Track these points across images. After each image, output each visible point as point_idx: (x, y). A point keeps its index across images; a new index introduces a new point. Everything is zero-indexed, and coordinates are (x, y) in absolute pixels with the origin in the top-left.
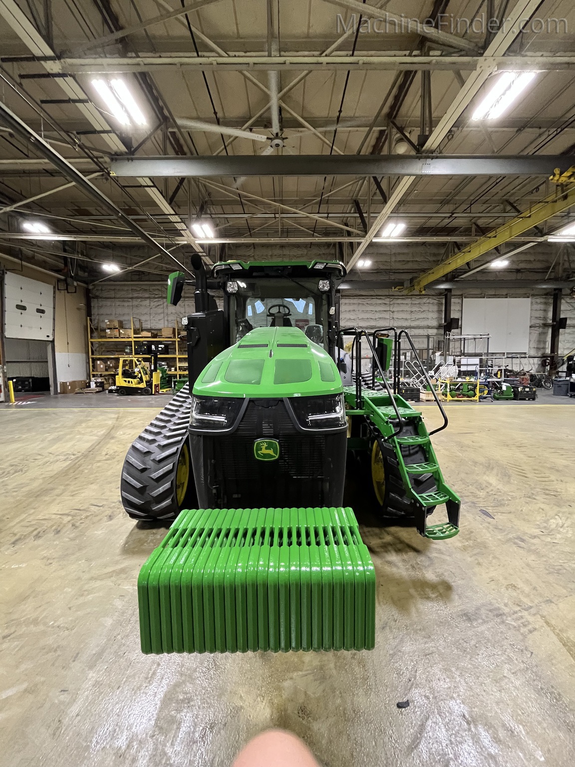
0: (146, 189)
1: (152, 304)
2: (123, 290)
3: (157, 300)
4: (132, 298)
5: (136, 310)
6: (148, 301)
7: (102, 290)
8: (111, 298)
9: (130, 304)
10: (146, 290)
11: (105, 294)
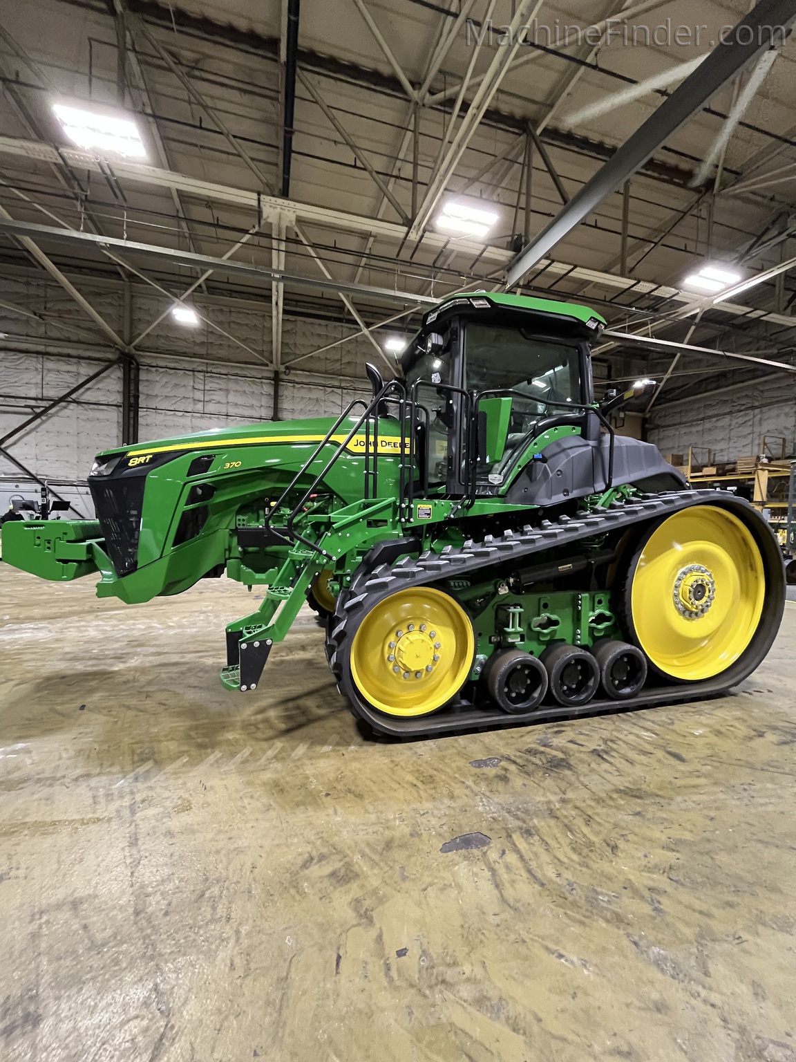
0: (571, 274)
1: (735, 421)
2: (692, 410)
3: (742, 413)
4: (703, 419)
5: (707, 437)
6: (728, 418)
7: (665, 416)
8: (675, 425)
9: (700, 428)
10: (725, 402)
11: (669, 421)
